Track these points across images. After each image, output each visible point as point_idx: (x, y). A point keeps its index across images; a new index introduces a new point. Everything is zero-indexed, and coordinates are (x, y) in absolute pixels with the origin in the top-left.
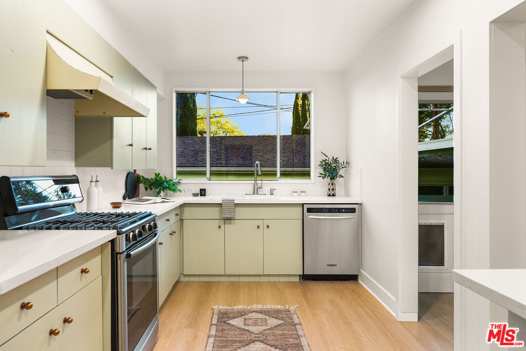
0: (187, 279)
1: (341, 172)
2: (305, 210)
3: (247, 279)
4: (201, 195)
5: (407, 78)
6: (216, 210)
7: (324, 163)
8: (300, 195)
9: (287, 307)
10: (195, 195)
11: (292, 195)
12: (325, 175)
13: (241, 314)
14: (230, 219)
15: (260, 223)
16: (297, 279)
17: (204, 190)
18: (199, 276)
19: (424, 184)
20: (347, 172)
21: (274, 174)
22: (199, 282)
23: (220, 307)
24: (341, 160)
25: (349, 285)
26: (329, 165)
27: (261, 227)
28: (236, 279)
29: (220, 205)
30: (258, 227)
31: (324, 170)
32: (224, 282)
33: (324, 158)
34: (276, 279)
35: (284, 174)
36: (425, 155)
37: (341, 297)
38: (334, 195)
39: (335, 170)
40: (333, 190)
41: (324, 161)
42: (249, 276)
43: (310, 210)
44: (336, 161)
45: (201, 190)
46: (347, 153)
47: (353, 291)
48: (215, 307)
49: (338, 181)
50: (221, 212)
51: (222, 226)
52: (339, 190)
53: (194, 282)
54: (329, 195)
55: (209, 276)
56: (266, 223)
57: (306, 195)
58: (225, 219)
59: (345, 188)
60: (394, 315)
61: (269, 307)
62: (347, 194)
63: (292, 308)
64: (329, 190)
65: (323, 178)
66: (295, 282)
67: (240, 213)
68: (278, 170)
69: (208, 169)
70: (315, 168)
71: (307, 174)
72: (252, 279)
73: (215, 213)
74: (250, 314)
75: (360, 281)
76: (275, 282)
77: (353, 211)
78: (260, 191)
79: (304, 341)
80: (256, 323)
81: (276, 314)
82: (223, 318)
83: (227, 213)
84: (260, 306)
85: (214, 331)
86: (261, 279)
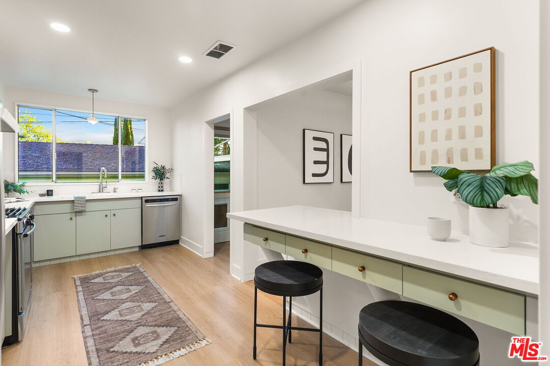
0: (37, 265)
1: (168, 175)
2: (144, 201)
3: (96, 256)
4: (48, 195)
5: (208, 123)
6: (69, 205)
7: (155, 169)
8: (138, 192)
9: (134, 265)
10: (42, 195)
11: (131, 192)
12: (157, 177)
13: (98, 276)
14: (81, 212)
15: (108, 213)
16: (137, 249)
17: (52, 191)
18: (50, 260)
19: (218, 182)
20: (171, 175)
21: (116, 177)
22: (50, 265)
23: (79, 276)
24: (167, 167)
25: (174, 247)
26: (159, 171)
27: (109, 216)
28: (86, 257)
29: (73, 202)
30: (106, 216)
31: (156, 174)
32: (75, 261)
33: (156, 166)
34: (121, 252)
35: (124, 177)
36: (218, 164)
37: (170, 254)
38: (162, 191)
39: (163, 174)
40: (162, 187)
41: (156, 168)
42: (98, 253)
43: (147, 201)
44: (163, 168)
45: (48, 191)
46: (172, 163)
47: (177, 249)
48: (74, 276)
49: (166, 181)
50: (73, 207)
51: (74, 218)
52: (166, 187)
53: (44, 266)
54: (159, 191)
55: (60, 258)
56: (113, 212)
57: (142, 192)
58: (76, 212)
59: (170, 186)
60: (201, 256)
61: (120, 267)
62: (171, 190)
63: (138, 265)
64: (159, 187)
65: (155, 179)
67: (91, 206)
68: (120, 173)
69: (54, 173)
70: (148, 172)
71: (143, 177)
72: (100, 255)
73: (66, 208)
74: (107, 274)
75: (180, 244)
76: (120, 254)
77: (176, 199)
78: (105, 190)
79: (150, 279)
80: (113, 277)
81: (127, 270)
82: (85, 281)
83: (77, 207)
84: (113, 269)
85: (80, 289)
86: (108, 254)
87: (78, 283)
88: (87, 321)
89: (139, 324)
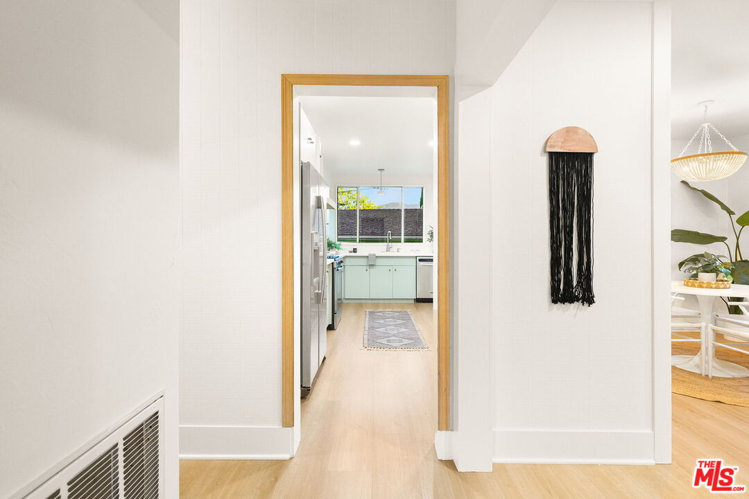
0: (347, 301)
2: (418, 260)
3: (382, 301)
4: (354, 252)
6: (365, 260)
8: (416, 252)
9: (406, 310)
10: (350, 252)
11: (409, 252)
12: (431, 240)
13: (380, 312)
14: (373, 265)
15: (390, 268)
16: (413, 301)
17: (356, 249)
18: (354, 299)
21: (400, 241)
22: (354, 302)
23: (369, 310)
28: (376, 301)
30: (390, 270)
31: (431, 237)
32: (369, 303)
34: (400, 301)
35: (407, 241)
41: (432, 231)
42: (384, 299)
43: (420, 260)
45: (354, 249)
48: (366, 310)
50: (367, 262)
51: (369, 270)
53: (351, 303)
56: (394, 268)
57: (419, 252)
58: (370, 265)
61: (396, 310)
63: (408, 311)
66: (411, 304)
67: (379, 262)
68: (403, 237)
69: (358, 237)
70: (425, 236)
71: (420, 240)
72: (386, 302)
73: (364, 261)
74: (385, 312)
76: (400, 303)
78: (391, 250)
79: (412, 318)
80: (389, 314)
81: (399, 312)
82: (371, 313)
83: (371, 262)
84: (391, 310)
85: (367, 316)
86: (392, 301)
87: (367, 313)
88: (367, 329)
89: (394, 335)
